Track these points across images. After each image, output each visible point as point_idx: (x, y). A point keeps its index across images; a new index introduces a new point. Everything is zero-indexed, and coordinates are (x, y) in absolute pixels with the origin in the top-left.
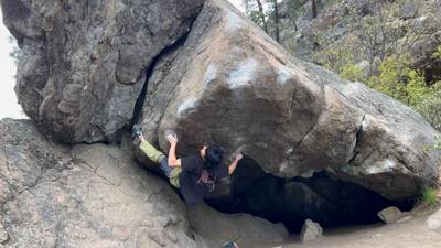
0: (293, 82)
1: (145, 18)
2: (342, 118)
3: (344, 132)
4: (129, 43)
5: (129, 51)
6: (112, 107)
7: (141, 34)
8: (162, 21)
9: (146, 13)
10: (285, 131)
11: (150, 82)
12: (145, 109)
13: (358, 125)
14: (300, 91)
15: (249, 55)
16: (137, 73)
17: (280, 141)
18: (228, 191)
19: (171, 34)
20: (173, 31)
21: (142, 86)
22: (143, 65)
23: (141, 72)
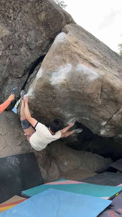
1: (26, 40)
4: (16, 55)
5: (16, 59)
6: (7, 91)
7: (23, 49)
8: (36, 41)
9: (26, 37)
10: (99, 111)
11: (30, 77)
15: (80, 62)
16: (22, 72)
17: (96, 118)
19: (43, 49)
20: (45, 47)
21: (26, 79)
22: (26, 67)
23: (24, 71)
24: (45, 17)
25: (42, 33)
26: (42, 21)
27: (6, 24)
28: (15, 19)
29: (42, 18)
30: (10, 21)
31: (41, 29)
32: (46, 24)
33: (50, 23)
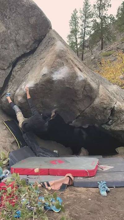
0: (85, 81)
1: (15, 37)
2: (105, 102)
3: (105, 109)
4: (5, 49)
5: (5, 53)
7: (12, 45)
8: (24, 39)
9: (16, 35)
10: (78, 104)
11: (14, 70)
12: (10, 83)
13: (112, 106)
14: (87, 86)
16: (8, 65)
17: (74, 109)
18: (46, 129)
19: (28, 47)
20: (29, 46)
21: (9, 71)
22: (11, 61)
23: (10, 64)
24: (35, 21)
25: (29, 34)
26: (32, 24)
27: (2, 21)
28: (9, 18)
29: (32, 22)
30: (6, 19)
31: (30, 30)
32: (34, 27)
33: (38, 26)
